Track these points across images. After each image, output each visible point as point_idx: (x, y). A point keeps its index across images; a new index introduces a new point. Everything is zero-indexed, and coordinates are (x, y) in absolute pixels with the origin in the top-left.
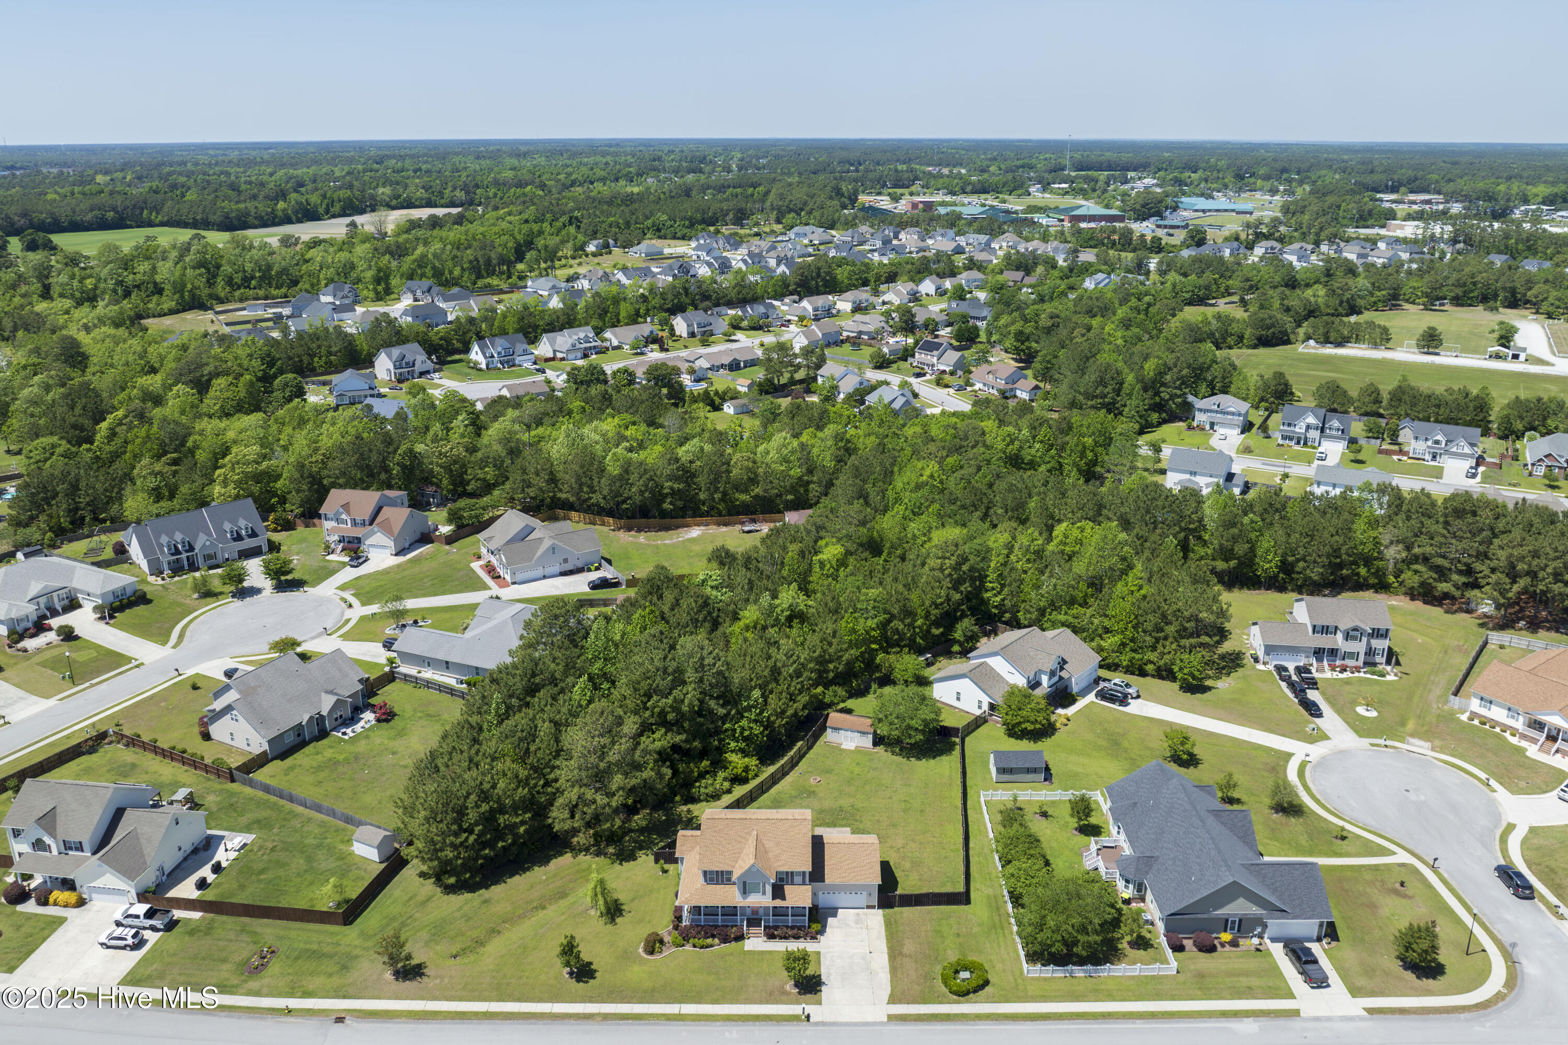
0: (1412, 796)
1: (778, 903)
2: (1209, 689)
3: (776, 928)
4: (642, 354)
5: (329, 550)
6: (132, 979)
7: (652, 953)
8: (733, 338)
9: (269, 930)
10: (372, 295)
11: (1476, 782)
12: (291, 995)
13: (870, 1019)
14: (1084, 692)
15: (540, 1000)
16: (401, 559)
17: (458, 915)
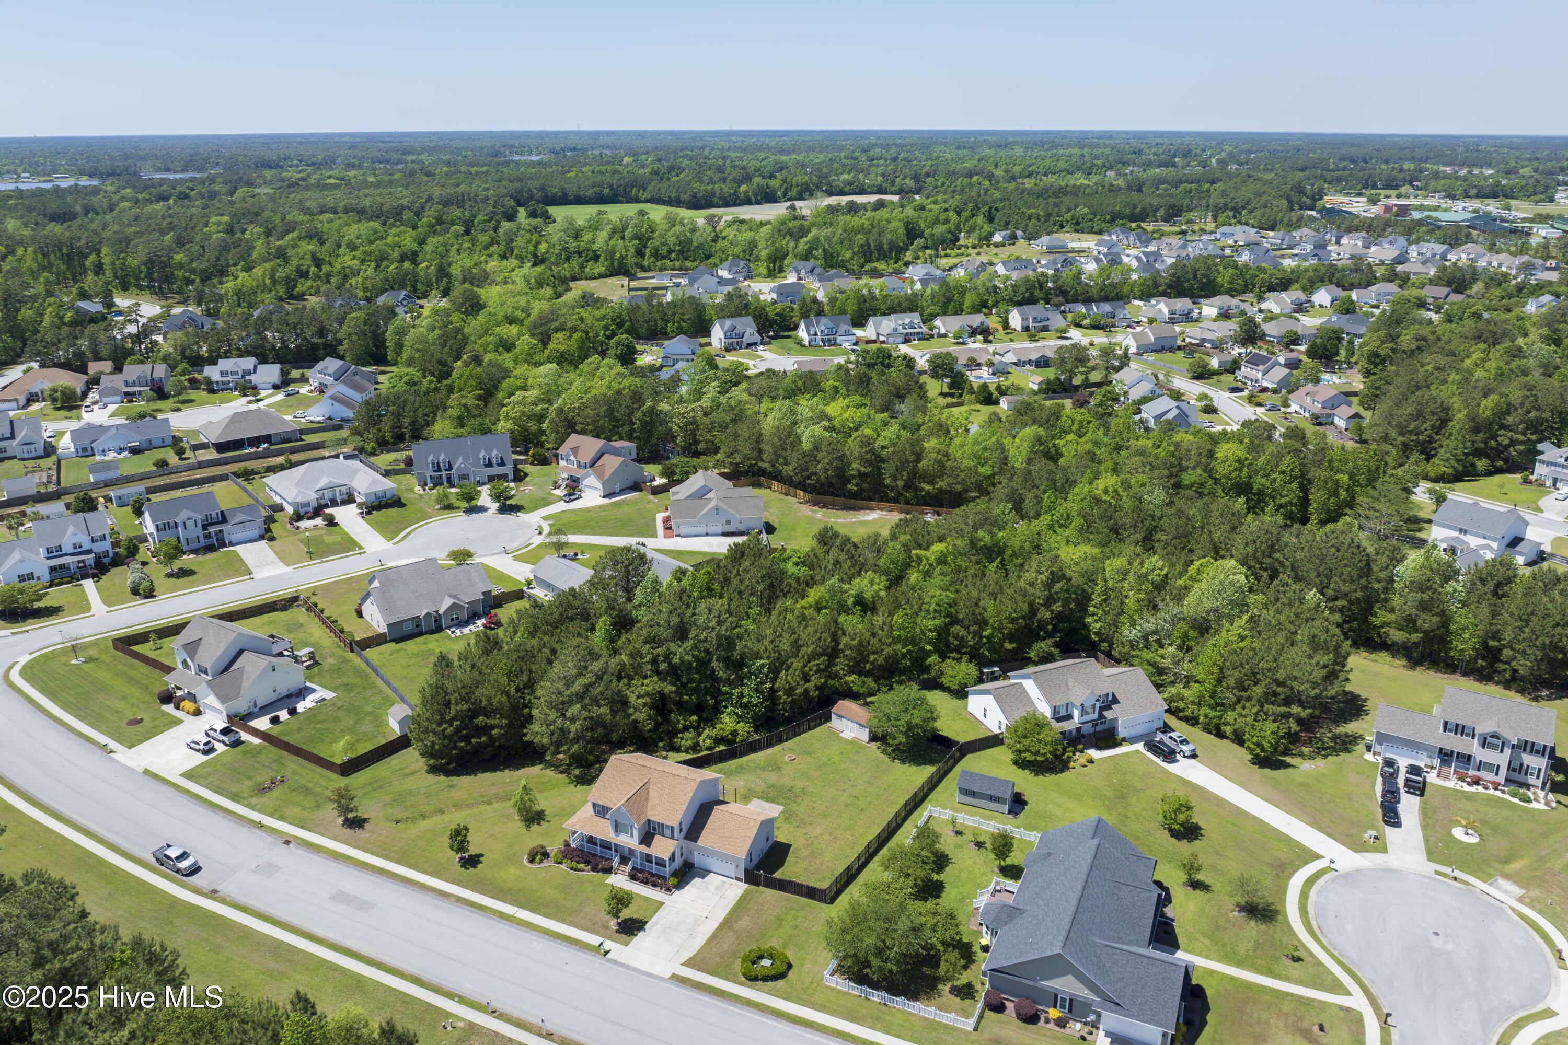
0: (1437, 943)
1: (643, 849)
2: (1287, 766)
3: (641, 871)
4: (963, 343)
5: (556, 486)
6: (189, 775)
7: (532, 861)
8: (1068, 335)
9: (293, 764)
10: (765, 271)
11: (1547, 950)
12: (271, 815)
13: (655, 972)
14: (1132, 740)
15: (425, 872)
16: (607, 501)
17: (423, 790)
